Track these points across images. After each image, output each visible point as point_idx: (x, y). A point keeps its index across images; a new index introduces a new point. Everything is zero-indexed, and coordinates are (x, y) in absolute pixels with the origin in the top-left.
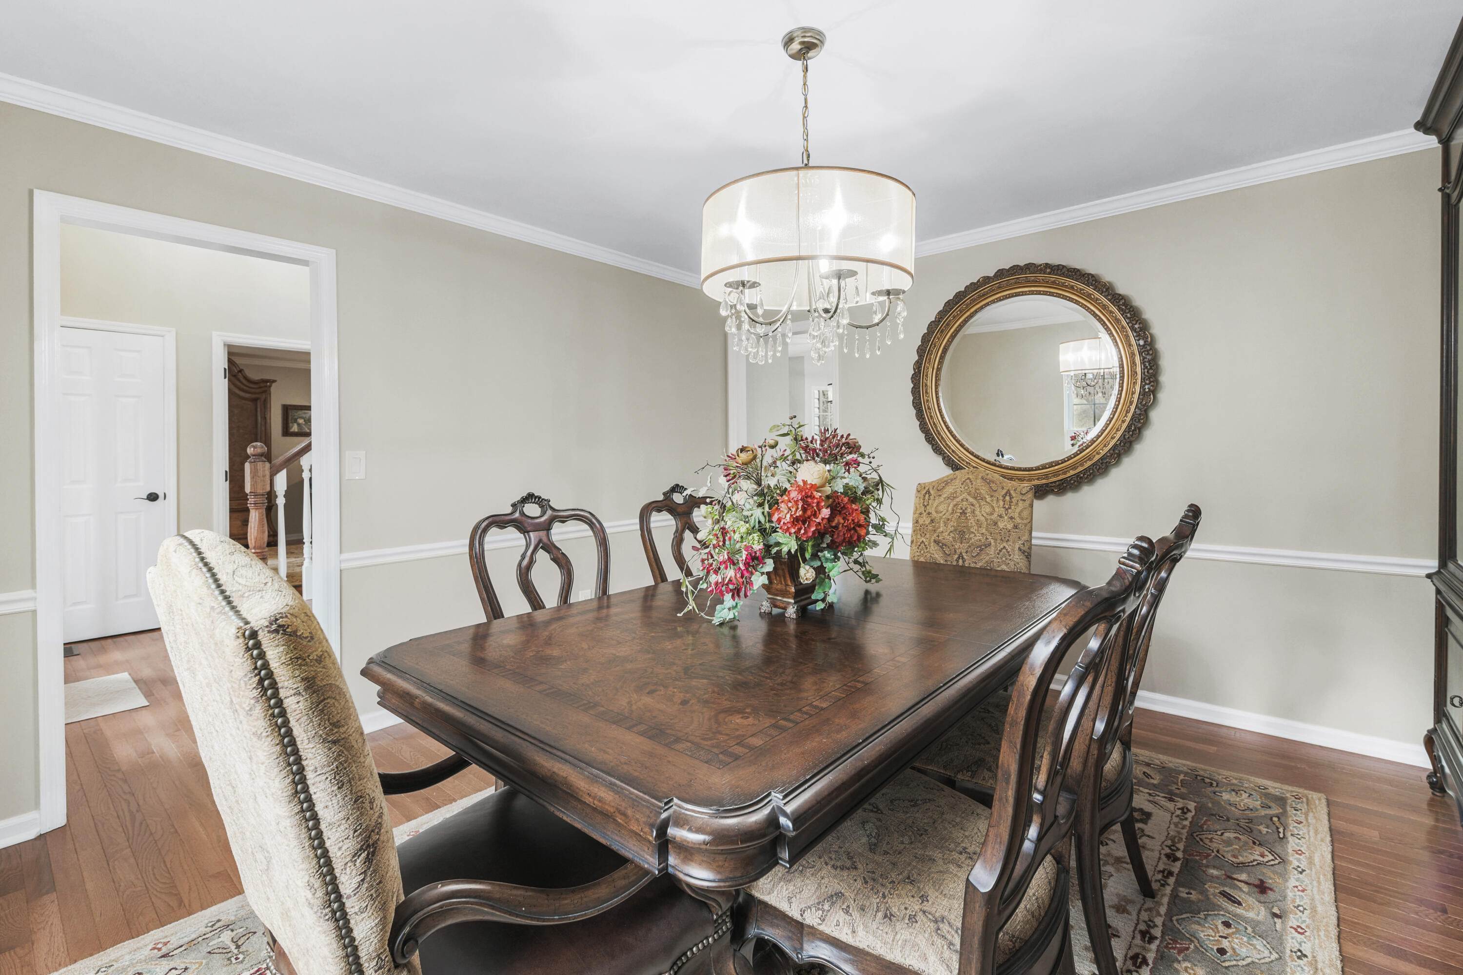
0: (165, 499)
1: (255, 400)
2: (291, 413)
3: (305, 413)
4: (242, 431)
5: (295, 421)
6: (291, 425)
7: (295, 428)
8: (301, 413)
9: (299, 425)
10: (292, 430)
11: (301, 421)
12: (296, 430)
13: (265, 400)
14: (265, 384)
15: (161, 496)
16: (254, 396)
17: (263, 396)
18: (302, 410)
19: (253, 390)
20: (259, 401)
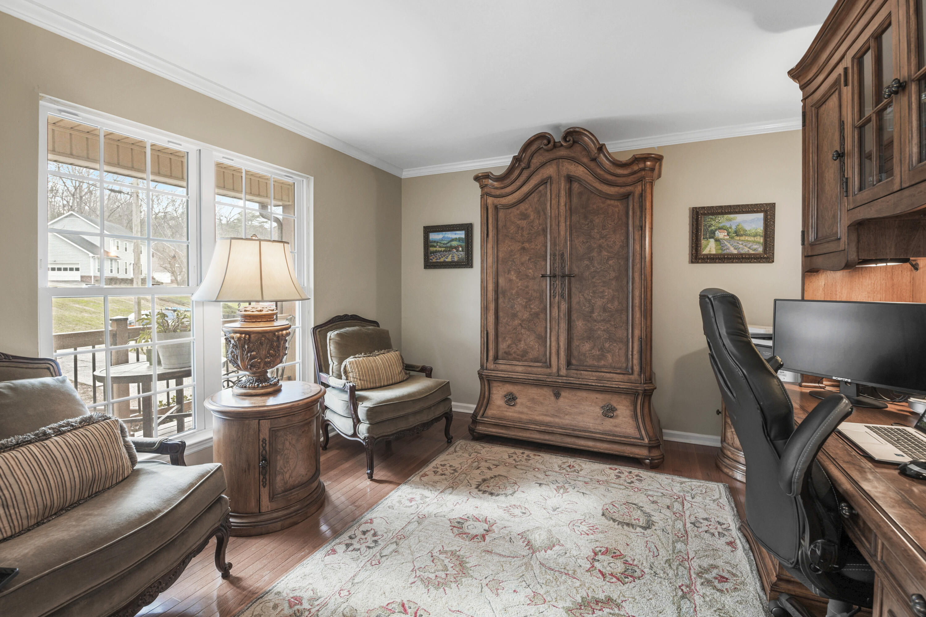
1: (626, 197)
2: (706, 221)
3: (730, 220)
4: (605, 253)
5: (712, 235)
6: (703, 242)
7: (710, 248)
8: (723, 220)
9: (717, 240)
10: (706, 251)
11: (721, 235)
12: (713, 252)
13: (642, 196)
14: (641, 166)
16: (623, 190)
17: (638, 189)
18: (723, 213)
19: (620, 180)
20: (631, 198)
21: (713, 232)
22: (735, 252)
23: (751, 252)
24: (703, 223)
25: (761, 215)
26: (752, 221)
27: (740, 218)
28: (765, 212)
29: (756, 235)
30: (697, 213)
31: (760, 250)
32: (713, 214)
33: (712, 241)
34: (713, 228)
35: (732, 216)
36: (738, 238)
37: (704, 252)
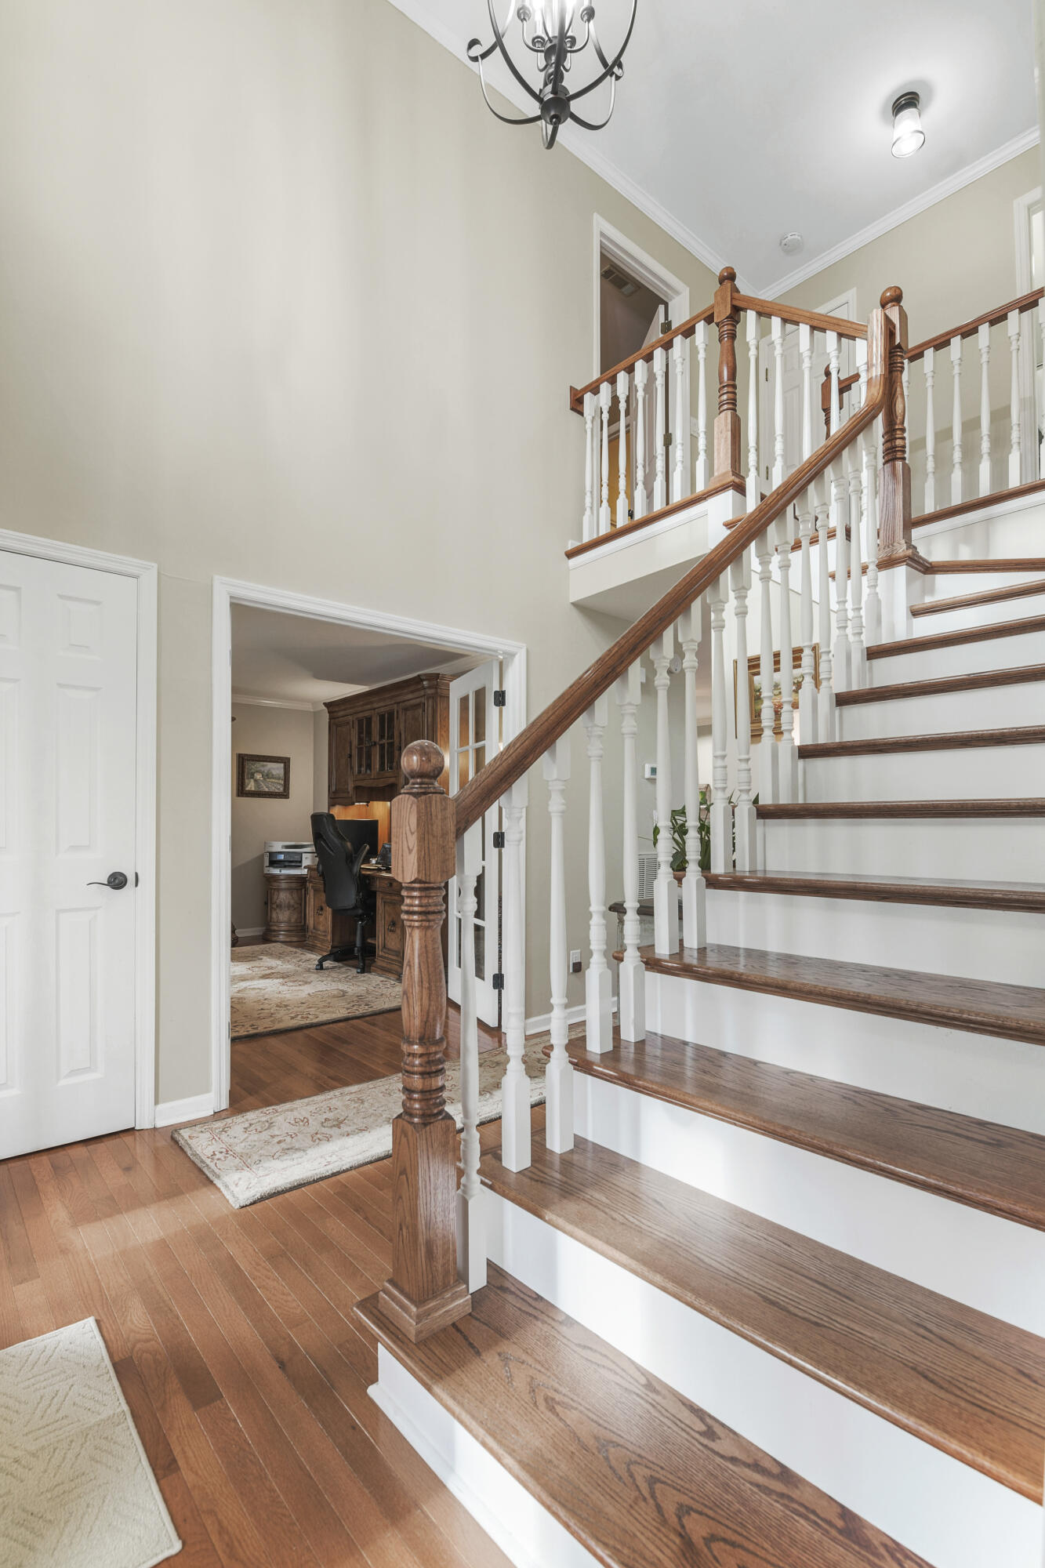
0: (136, 885)
2: (249, 765)
3: (263, 766)
5: (252, 776)
6: (247, 781)
7: (251, 786)
8: (258, 765)
9: (256, 781)
11: (258, 776)
12: (253, 789)
15: (131, 879)
18: (259, 761)
21: (253, 774)
22: (267, 790)
23: (277, 791)
24: (247, 767)
25: (282, 765)
26: (278, 769)
27: (270, 765)
28: (285, 763)
29: (279, 779)
30: (243, 759)
31: (282, 789)
32: (253, 760)
33: (252, 780)
34: (253, 771)
35: (265, 763)
36: (268, 780)
37: (247, 789)
